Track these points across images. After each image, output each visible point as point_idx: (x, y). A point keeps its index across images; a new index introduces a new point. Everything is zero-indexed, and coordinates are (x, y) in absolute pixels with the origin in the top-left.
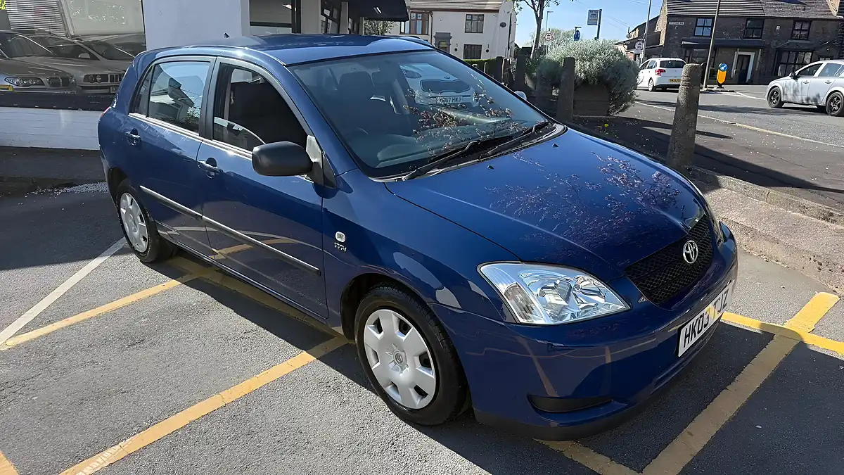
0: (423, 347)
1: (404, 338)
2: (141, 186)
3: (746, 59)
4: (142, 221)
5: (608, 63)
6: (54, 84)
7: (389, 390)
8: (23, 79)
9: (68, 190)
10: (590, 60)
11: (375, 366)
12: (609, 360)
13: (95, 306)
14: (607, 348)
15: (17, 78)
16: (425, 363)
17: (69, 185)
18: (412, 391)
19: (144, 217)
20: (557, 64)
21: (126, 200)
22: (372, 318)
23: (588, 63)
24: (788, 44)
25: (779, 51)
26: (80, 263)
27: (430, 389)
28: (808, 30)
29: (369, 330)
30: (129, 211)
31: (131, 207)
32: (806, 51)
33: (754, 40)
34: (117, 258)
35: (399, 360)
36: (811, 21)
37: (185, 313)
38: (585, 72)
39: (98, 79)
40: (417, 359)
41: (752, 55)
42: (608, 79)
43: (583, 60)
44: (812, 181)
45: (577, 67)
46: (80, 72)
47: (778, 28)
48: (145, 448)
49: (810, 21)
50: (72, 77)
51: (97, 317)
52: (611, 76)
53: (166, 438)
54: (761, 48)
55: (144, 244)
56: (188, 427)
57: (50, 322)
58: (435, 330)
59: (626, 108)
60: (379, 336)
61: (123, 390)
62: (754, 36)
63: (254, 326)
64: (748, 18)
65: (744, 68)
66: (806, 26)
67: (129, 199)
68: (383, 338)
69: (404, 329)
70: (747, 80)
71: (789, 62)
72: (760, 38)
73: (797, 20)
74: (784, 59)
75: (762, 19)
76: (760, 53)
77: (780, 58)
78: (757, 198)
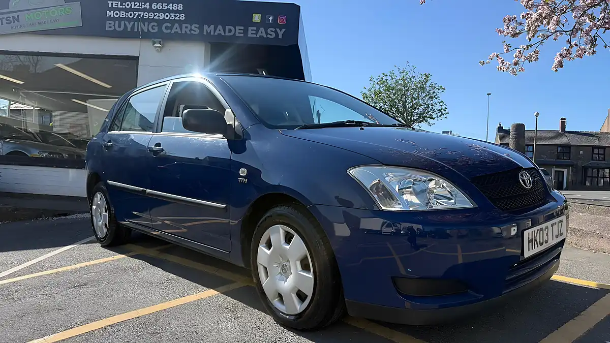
1: (288, 247)
2: (108, 181)
3: (561, 173)
4: (106, 212)
7: (276, 303)
8: (50, 153)
9: (63, 217)
11: (265, 282)
13: (58, 267)
15: (46, 152)
16: (305, 267)
17: (65, 215)
19: (108, 209)
21: (97, 197)
24: (590, 164)
25: (585, 169)
28: (604, 154)
29: (263, 251)
30: (98, 206)
31: (99, 202)
32: (604, 168)
33: (565, 160)
35: (285, 271)
36: (605, 149)
37: (125, 270)
40: (298, 263)
41: (565, 171)
47: (581, 152)
48: (63, 340)
49: (604, 148)
51: (57, 273)
53: (84, 334)
54: (572, 166)
55: (105, 230)
56: (105, 329)
60: (268, 252)
61: (60, 308)
62: (565, 158)
64: (558, 146)
65: (560, 179)
66: (601, 152)
67: (99, 196)
70: (564, 188)
71: (594, 176)
72: (570, 159)
73: (594, 147)
74: (589, 174)
75: (569, 147)
76: (571, 169)
77: (586, 172)
78: (580, 211)
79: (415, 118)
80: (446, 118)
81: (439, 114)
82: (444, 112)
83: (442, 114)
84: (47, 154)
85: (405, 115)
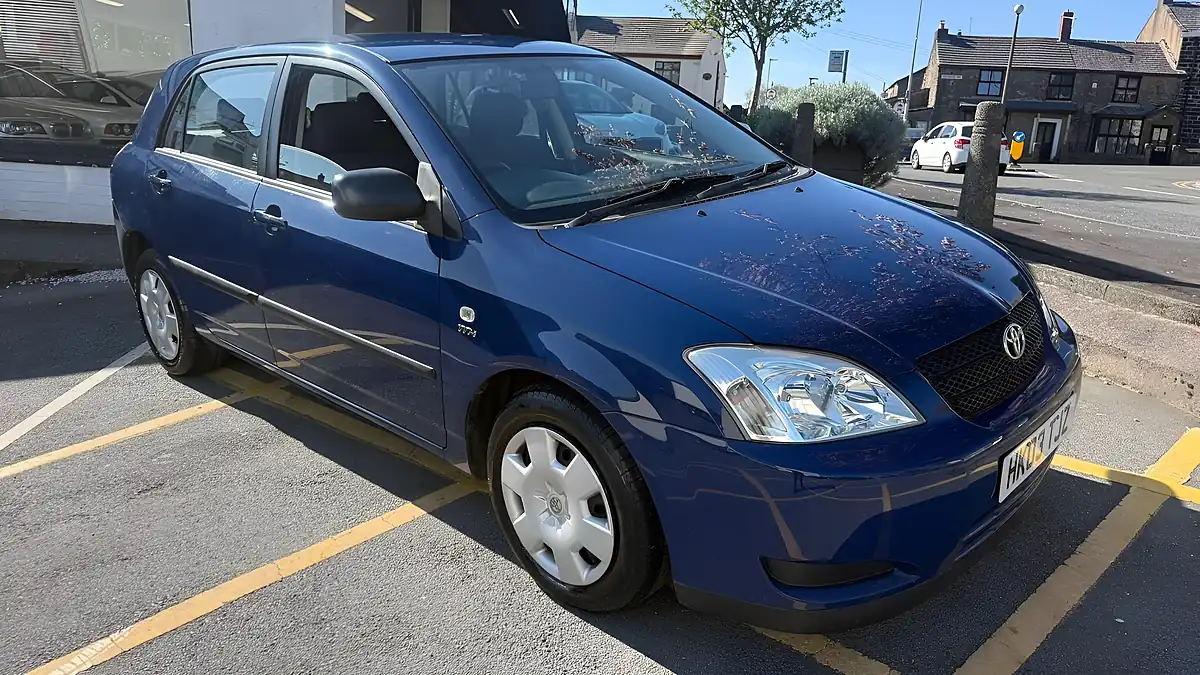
0: (596, 484)
1: (563, 471)
2: (170, 257)
3: (1049, 128)
4: (172, 312)
5: (861, 115)
6: (61, 131)
7: (539, 557)
8: (15, 124)
9: (71, 279)
10: (836, 109)
11: (517, 519)
12: (887, 508)
13: (93, 435)
14: (884, 487)
15: (6, 122)
16: (597, 511)
18: (577, 559)
19: (175, 306)
20: (787, 116)
21: (148, 279)
22: (514, 443)
23: (833, 115)
24: (1109, 108)
25: (1097, 118)
26: (77, 376)
27: (604, 551)
28: (1137, 89)
29: (510, 461)
30: (152, 296)
31: (155, 291)
32: (1133, 118)
33: (1061, 101)
34: (133, 370)
35: (557, 509)
36: (1141, 77)
37: (231, 445)
38: (828, 127)
39: (127, 130)
40: (584, 505)
41: (1059, 123)
42: (861, 138)
43: (825, 110)
44: (1168, 274)
45: (817, 121)
46: (99, 120)
47: (1095, 85)
48: (149, 643)
49: (1139, 76)
50: (88, 124)
51: (94, 451)
52: (866, 133)
53: (185, 627)
54: (1072, 113)
55: (174, 347)
56: (222, 612)
57: (23, 458)
58: (615, 457)
59: (886, 180)
60: (525, 471)
61: (125, 556)
62: (1061, 96)
63: (333, 465)
64: (1052, 72)
65: (1047, 141)
66: (1133, 84)
67: (152, 278)
68: (532, 472)
69: (564, 457)
70: (1052, 157)
71: (1112, 132)
72: (1070, 100)
73: (1120, 75)
74: (1103, 129)
75: (1073, 73)
76: (1069, 121)
77: (1097, 126)
78: (1089, 294)
79: (777, 20)
80: (839, 20)
81: (826, 13)
82: (836, 10)
83: (832, 12)
84: (8, 125)
85: (757, 14)
